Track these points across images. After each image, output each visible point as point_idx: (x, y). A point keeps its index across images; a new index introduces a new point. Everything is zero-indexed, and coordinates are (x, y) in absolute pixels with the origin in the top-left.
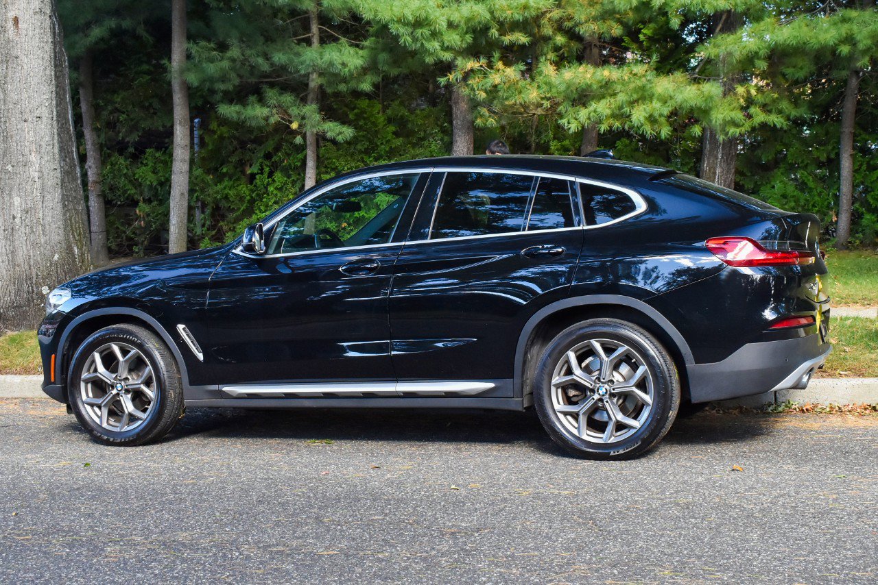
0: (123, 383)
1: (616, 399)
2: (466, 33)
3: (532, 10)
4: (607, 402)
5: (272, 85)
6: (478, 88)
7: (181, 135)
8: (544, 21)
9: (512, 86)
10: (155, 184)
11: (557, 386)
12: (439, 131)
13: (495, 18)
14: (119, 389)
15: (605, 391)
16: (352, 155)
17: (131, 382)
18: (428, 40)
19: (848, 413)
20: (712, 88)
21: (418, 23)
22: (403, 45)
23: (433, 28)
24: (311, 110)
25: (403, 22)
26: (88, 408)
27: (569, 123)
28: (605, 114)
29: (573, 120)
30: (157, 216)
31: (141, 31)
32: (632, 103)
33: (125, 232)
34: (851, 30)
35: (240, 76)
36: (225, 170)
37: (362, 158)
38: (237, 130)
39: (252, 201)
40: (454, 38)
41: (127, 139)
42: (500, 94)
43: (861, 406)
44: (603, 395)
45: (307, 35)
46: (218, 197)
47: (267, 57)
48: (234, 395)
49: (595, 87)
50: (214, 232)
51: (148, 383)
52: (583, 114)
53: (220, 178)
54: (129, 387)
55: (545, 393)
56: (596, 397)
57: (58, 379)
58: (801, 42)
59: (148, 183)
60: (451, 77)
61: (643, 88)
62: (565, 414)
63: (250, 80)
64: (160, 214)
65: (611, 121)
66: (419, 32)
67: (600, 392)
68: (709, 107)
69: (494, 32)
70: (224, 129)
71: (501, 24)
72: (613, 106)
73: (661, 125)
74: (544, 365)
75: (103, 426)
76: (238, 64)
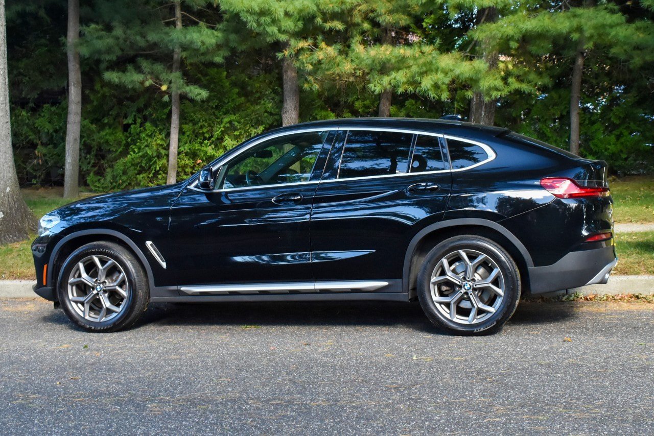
0: (101, 285)
1: (477, 292)
2: (299, 20)
3: (348, 4)
4: (471, 294)
5: (147, 57)
6: (306, 62)
7: (74, 93)
8: (356, 12)
9: (332, 60)
10: (51, 131)
11: (434, 283)
12: (271, 92)
13: (320, 10)
14: (99, 290)
15: (469, 286)
16: (206, 110)
17: (108, 284)
18: (268, 25)
19: (619, 300)
20: (480, 64)
21: (263, 13)
22: (250, 29)
23: (273, 17)
24: (176, 76)
25: (250, 12)
26: (74, 304)
27: (375, 86)
28: (402, 81)
29: (378, 85)
30: (52, 156)
31: (42, 13)
32: (422, 74)
33: (25, 168)
34: (580, 22)
35: (122, 50)
36: (106, 121)
37: (214, 113)
38: (116, 90)
39: (127, 145)
40: (289, 24)
41: (29, 97)
42: (323, 66)
43: (627, 296)
44: (468, 290)
45: (172, 19)
46: (102, 142)
47: (143, 36)
48: (190, 293)
49: (393, 61)
50: (96, 168)
51: (121, 285)
52: (386, 80)
53: (102, 127)
54: (107, 288)
55: (426, 289)
56: (463, 291)
57: (49, 283)
58: (545, 30)
59: (46, 130)
60: (287, 53)
61: (431, 63)
62: (440, 303)
63: (129, 53)
64: (55, 154)
65: (406, 86)
66: (262, 19)
67: (466, 287)
68: (478, 78)
69: (319, 20)
70: (106, 89)
71: (324, 14)
72: (408, 75)
73: (442, 91)
74: (425, 268)
75: (86, 318)
76: (121, 41)
